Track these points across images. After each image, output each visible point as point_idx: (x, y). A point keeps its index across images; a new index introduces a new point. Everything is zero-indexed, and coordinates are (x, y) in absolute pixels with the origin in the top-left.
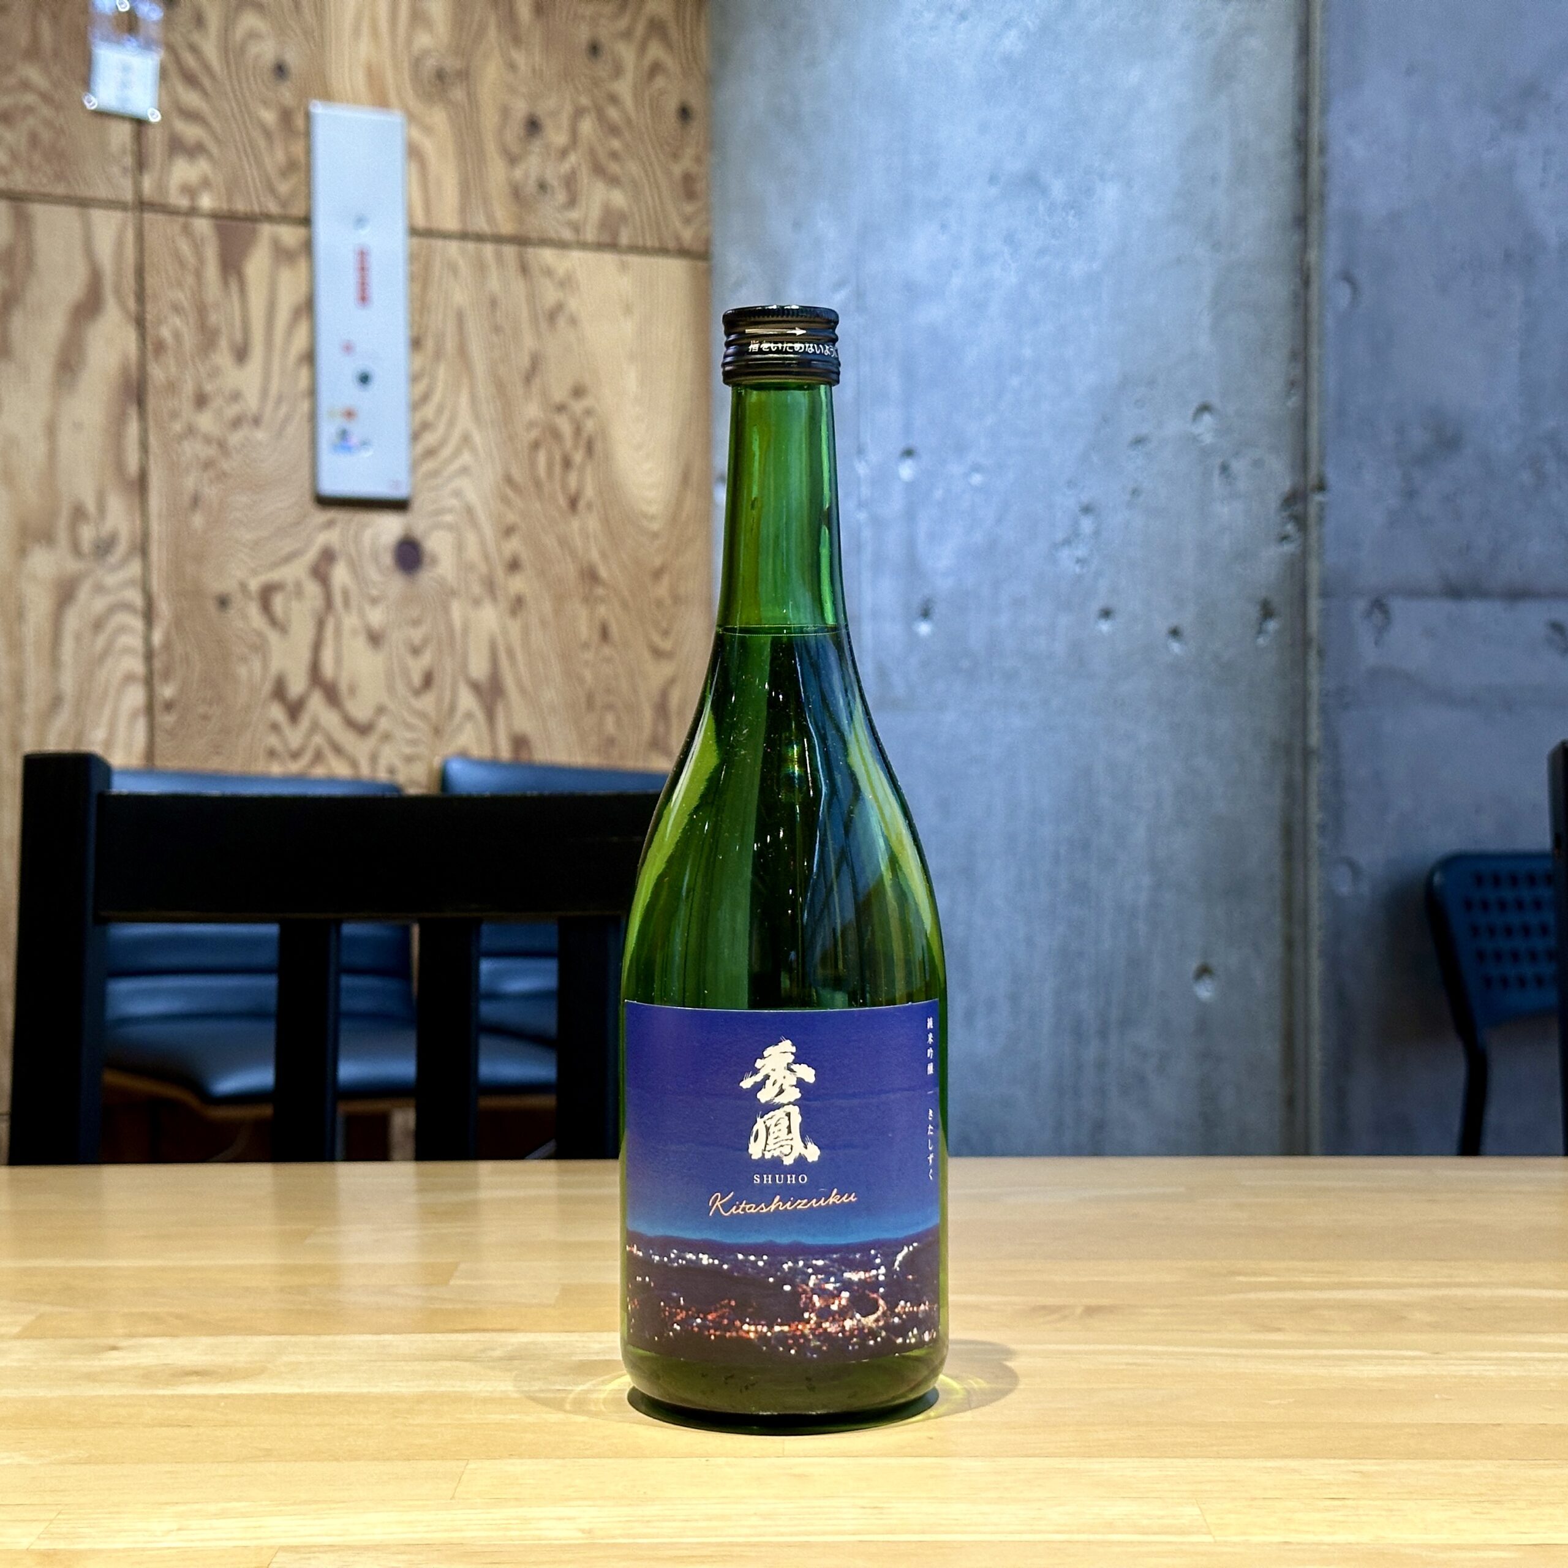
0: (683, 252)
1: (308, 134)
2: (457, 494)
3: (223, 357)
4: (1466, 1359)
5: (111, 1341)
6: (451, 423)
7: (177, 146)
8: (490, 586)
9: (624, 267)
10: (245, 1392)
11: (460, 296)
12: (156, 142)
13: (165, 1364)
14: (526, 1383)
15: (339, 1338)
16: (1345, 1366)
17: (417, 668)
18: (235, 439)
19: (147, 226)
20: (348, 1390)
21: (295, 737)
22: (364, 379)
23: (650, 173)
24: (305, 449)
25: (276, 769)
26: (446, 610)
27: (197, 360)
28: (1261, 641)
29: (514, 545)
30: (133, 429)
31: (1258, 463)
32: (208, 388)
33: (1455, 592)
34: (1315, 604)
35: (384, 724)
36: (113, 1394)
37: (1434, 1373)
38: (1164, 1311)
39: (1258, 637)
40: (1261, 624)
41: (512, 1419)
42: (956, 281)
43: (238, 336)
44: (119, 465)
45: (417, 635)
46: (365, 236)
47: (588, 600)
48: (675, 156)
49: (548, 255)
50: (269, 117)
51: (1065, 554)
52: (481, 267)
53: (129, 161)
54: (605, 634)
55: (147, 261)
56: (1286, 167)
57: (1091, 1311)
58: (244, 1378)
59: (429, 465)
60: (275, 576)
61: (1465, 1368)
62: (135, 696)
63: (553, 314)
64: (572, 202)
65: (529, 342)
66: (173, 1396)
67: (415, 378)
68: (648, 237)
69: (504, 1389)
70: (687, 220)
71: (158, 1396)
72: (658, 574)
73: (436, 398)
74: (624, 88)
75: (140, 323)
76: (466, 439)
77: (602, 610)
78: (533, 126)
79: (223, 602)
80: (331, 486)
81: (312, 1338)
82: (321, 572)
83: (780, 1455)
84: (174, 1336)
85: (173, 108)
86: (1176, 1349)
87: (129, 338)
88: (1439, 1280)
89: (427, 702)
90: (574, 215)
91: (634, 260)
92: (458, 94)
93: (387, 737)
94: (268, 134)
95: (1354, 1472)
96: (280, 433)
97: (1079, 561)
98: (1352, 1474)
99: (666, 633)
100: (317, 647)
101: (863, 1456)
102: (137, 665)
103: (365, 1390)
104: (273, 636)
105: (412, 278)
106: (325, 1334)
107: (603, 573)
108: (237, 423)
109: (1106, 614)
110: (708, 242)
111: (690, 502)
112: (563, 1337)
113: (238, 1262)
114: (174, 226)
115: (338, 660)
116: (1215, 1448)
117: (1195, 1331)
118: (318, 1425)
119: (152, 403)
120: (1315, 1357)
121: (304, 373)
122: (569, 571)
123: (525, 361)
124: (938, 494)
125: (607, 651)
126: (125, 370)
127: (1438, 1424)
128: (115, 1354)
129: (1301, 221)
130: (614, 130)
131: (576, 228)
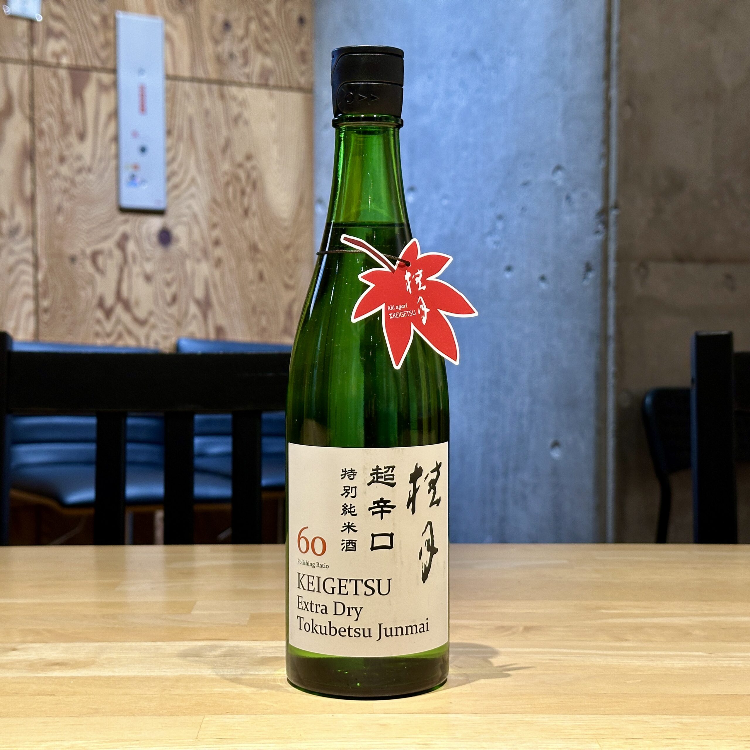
0: (300, 89)
1: (115, 28)
2: (189, 207)
3: (73, 138)
4: (727, 657)
5: (13, 645)
6: (186, 172)
7: (50, 33)
8: (205, 253)
9: (271, 96)
10: (83, 675)
11: (191, 110)
12: (40, 31)
13: (41, 659)
14: (234, 670)
15: (134, 644)
16: (665, 661)
17: (169, 293)
18: (79, 179)
19: (35, 71)
20: (140, 674)
21: (108, 326)
22: (143, 150)
23: (285, 51)
24: (114, 183)
25: (99, 342)
26: (183, 264)
27: (60, 140)
28: (586, 283)
29: (217, 233)
30: (28, 173)
31: (585, 195)
32: (66, 153)
33: (680, 259)
34: (612, 265)
35: (152, 320)
36: (13, 676)
37: (711, 665)
38: (565, 629)
39: (584, 280)
40: (585, 274)
41: (227, 691)
42: (436, 105)
43: (81, 128)
44: (21, 191)
45: (169, 277)
46: (144, 79)
47: (253, 260)
48: (297, 41)
49: (234, 90)
50: (96, 19)
51: (489, 240)
52: (201, 95)
53: (26, 40)
54: (261, 277)
55: (35, 90)
56: (600, 49)
57: (527, 629)
58: (84, 667)
59: (175, 193)
60: (99, 247)
61: (728, 662)
62: (29, 306)
63: (237, 119)
64: (246, 63)
65: (224, 132)
66: (45, 678)
67: (168, 150)
68: (283, 80)
69: (222, 673)
70: (302, 73)
71: (37, 677)
72: (288, 247)
73: (179, 159)
74: (272, 8)
75: (32, 120)
76: (193, 181)
77: (260, 266)
78: (227, 26)
79: (73, 259)
80: (127, 202)
81: (120, 644)
82: (121, 245)
83: (372, 713)
84: (47, 642)
85: (49, 14)
86: (575, 651)
87: (26, 129)
88: (706, 612)
89: (174, 310)
90: (247, 70)
91: (276, 93)
92: (190, 9)
93: (154, 327)
94: (95, 28)
95: (679, 723)
96: (101, 176)
97: (496, 243)
98: (679, 724)
99: (291, 277)
100: (119, 282)
101: (416, 714)
102: (29, 290)
103: (148, 674)
104: (98, 277)
105: (167, 100)
106: (126, 642)
107: (261, 246)
108: (80, 171)
109: (509, 269)
110: (312, 84)
111: (304, 212)
112: (252, 644)
113: (81, 600)
114: (48, 73)
115: (130, 288)
116: (602, 709)
117: (584, 641)
118: (122, 695)
119: (38, 159)
120: (648, 656)
121: (113, 147)
122: (244, 246)
123: (222, 142)
124: (426, 209)
125: (263, 285)
126: (24, 144)
127: (717, 694)
128: (14, 653)
129: (607, 76)
130: (266, 28)
131: (248, 76)
